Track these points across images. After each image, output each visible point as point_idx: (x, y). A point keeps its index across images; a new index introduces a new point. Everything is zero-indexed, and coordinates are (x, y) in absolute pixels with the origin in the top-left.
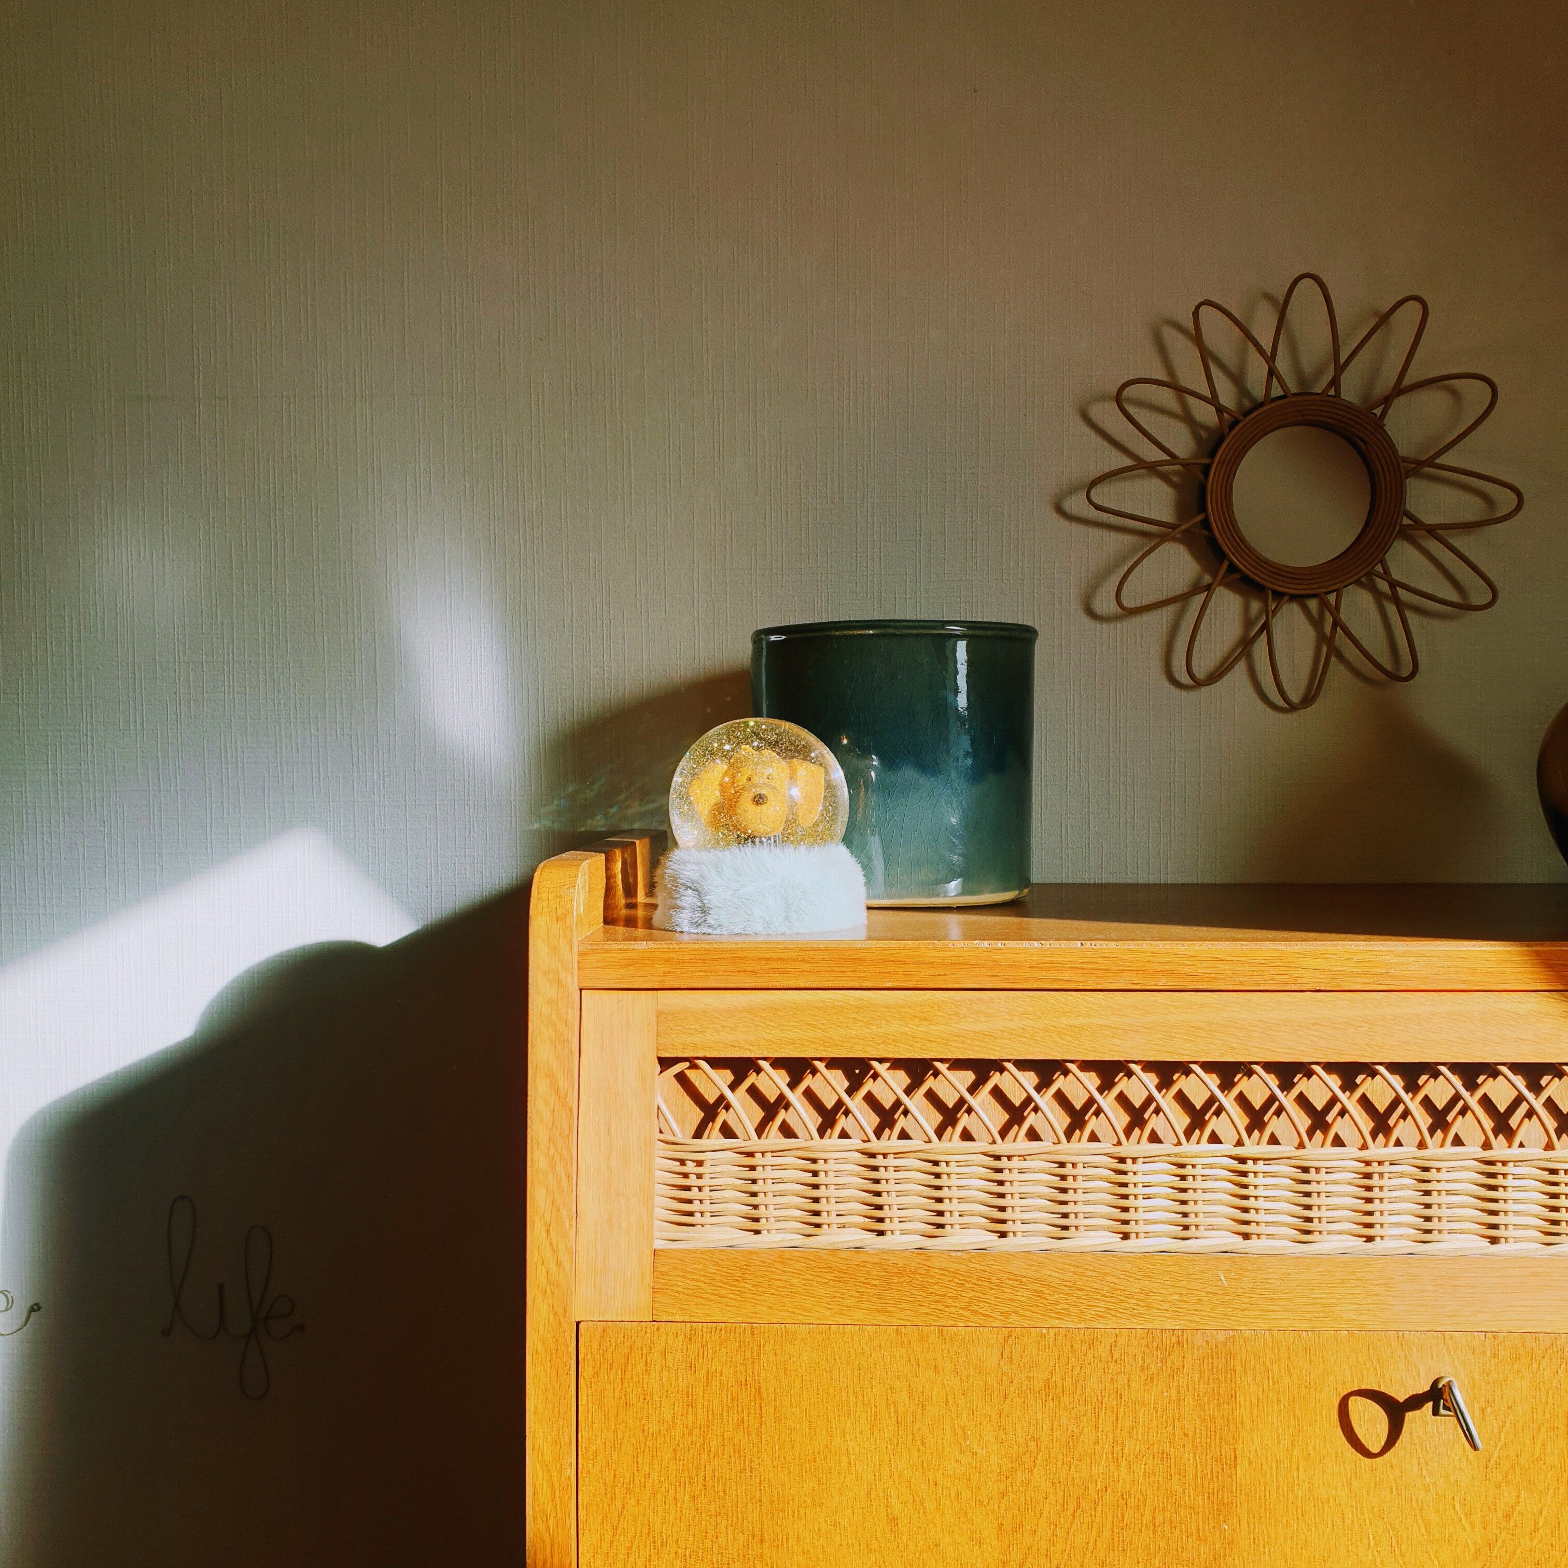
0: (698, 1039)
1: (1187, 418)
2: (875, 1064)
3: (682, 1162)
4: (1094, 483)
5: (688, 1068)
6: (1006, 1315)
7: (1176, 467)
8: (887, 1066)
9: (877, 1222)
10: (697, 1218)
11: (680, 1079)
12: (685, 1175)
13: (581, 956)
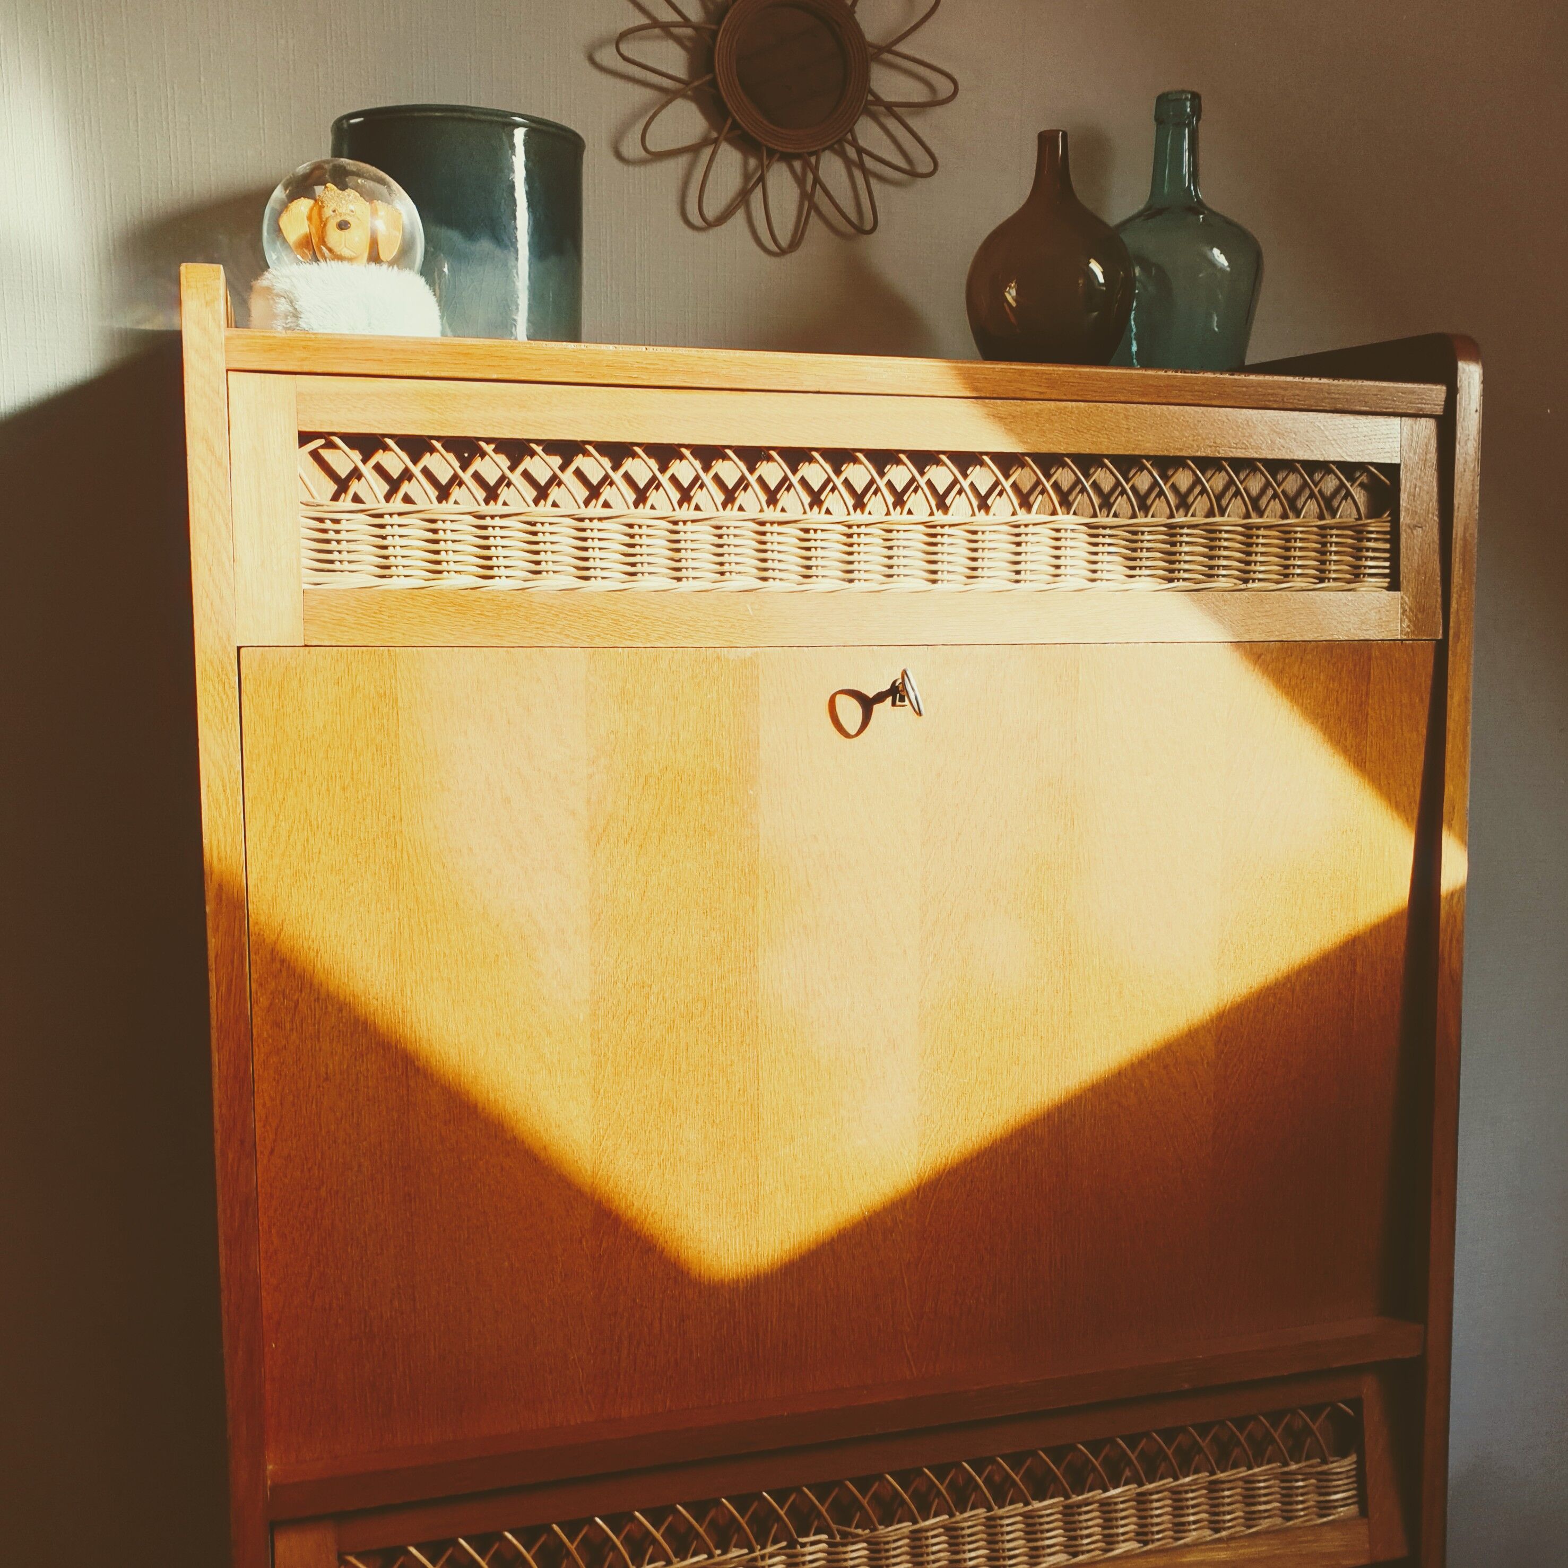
0: (333, 417)
2: (482, 444)
3: (321, 520)
4: (623, 36)
5: (322, 447)
6: (592, 637)
7: (689, 31)
8: (493, 446)
9: (487, 570)
10: (337, 566)
11: (315, 455)
12: (325, 531)
13: (227, 340)
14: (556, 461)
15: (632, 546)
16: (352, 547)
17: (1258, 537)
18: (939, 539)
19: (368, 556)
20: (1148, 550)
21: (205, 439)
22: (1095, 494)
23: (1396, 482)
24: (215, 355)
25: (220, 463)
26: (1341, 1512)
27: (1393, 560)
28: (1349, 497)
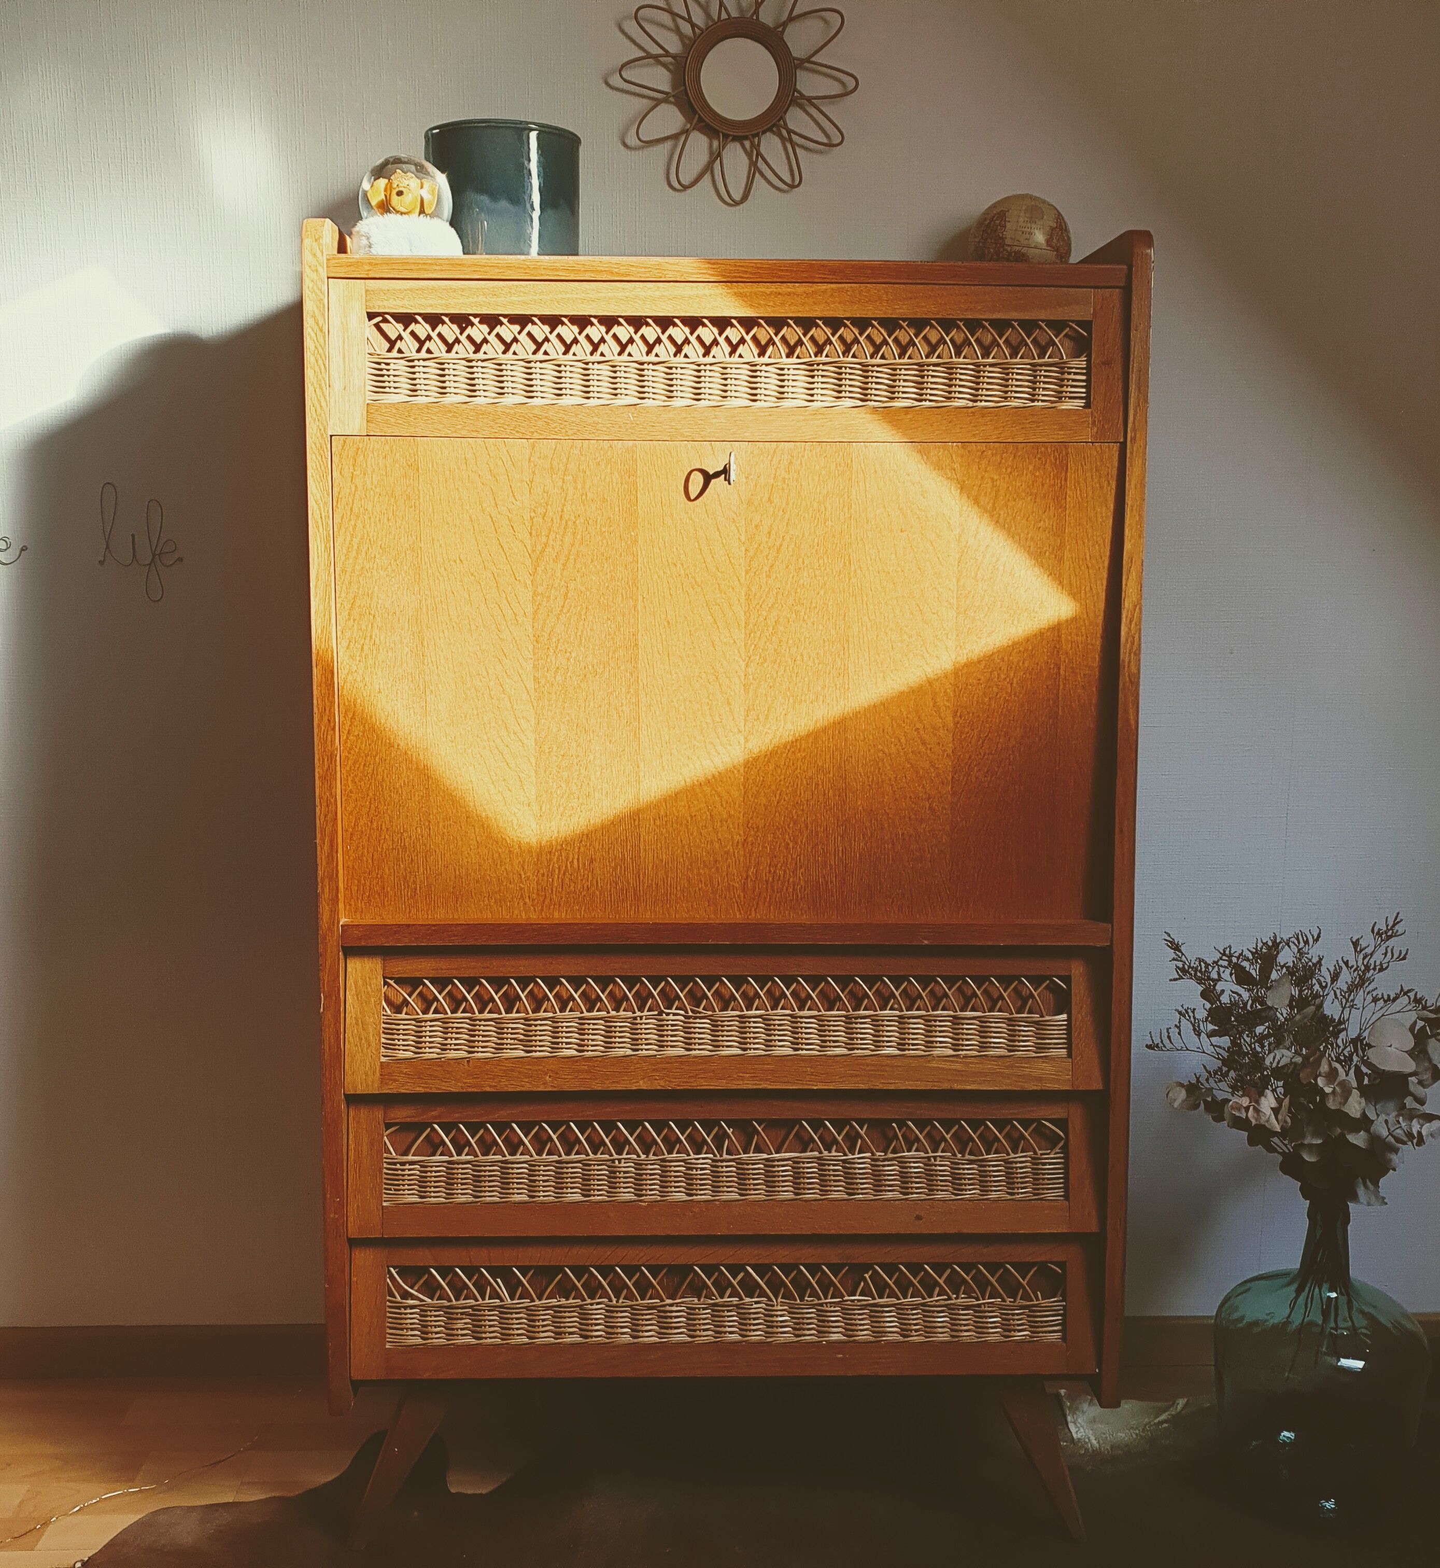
0: (385, 303)
1: (678, 31)
2: (471, 318)
3: (379, 363)
4: (623, 66)
5: (381, 322)
6: (533, 433)
7: (670, 59)
8: (478, 319)
9: (472, 391)
10: (387, 390)
11: (377, 326)
12: (381, 370)
13: (328, 260)
14: (516, 328)
15: (560, 378)
16: (396, 379)
17: (984, 372)
18: (758, 373)
19: (404, 383)
20: (905, 381)
21: (314, 317)
22: (868, 344)
23: (1090, 333)
24: (320, 269)
25: (321, 330)
26: (1053, 1053)
27: (1088, 387)
28: (1054, 344)
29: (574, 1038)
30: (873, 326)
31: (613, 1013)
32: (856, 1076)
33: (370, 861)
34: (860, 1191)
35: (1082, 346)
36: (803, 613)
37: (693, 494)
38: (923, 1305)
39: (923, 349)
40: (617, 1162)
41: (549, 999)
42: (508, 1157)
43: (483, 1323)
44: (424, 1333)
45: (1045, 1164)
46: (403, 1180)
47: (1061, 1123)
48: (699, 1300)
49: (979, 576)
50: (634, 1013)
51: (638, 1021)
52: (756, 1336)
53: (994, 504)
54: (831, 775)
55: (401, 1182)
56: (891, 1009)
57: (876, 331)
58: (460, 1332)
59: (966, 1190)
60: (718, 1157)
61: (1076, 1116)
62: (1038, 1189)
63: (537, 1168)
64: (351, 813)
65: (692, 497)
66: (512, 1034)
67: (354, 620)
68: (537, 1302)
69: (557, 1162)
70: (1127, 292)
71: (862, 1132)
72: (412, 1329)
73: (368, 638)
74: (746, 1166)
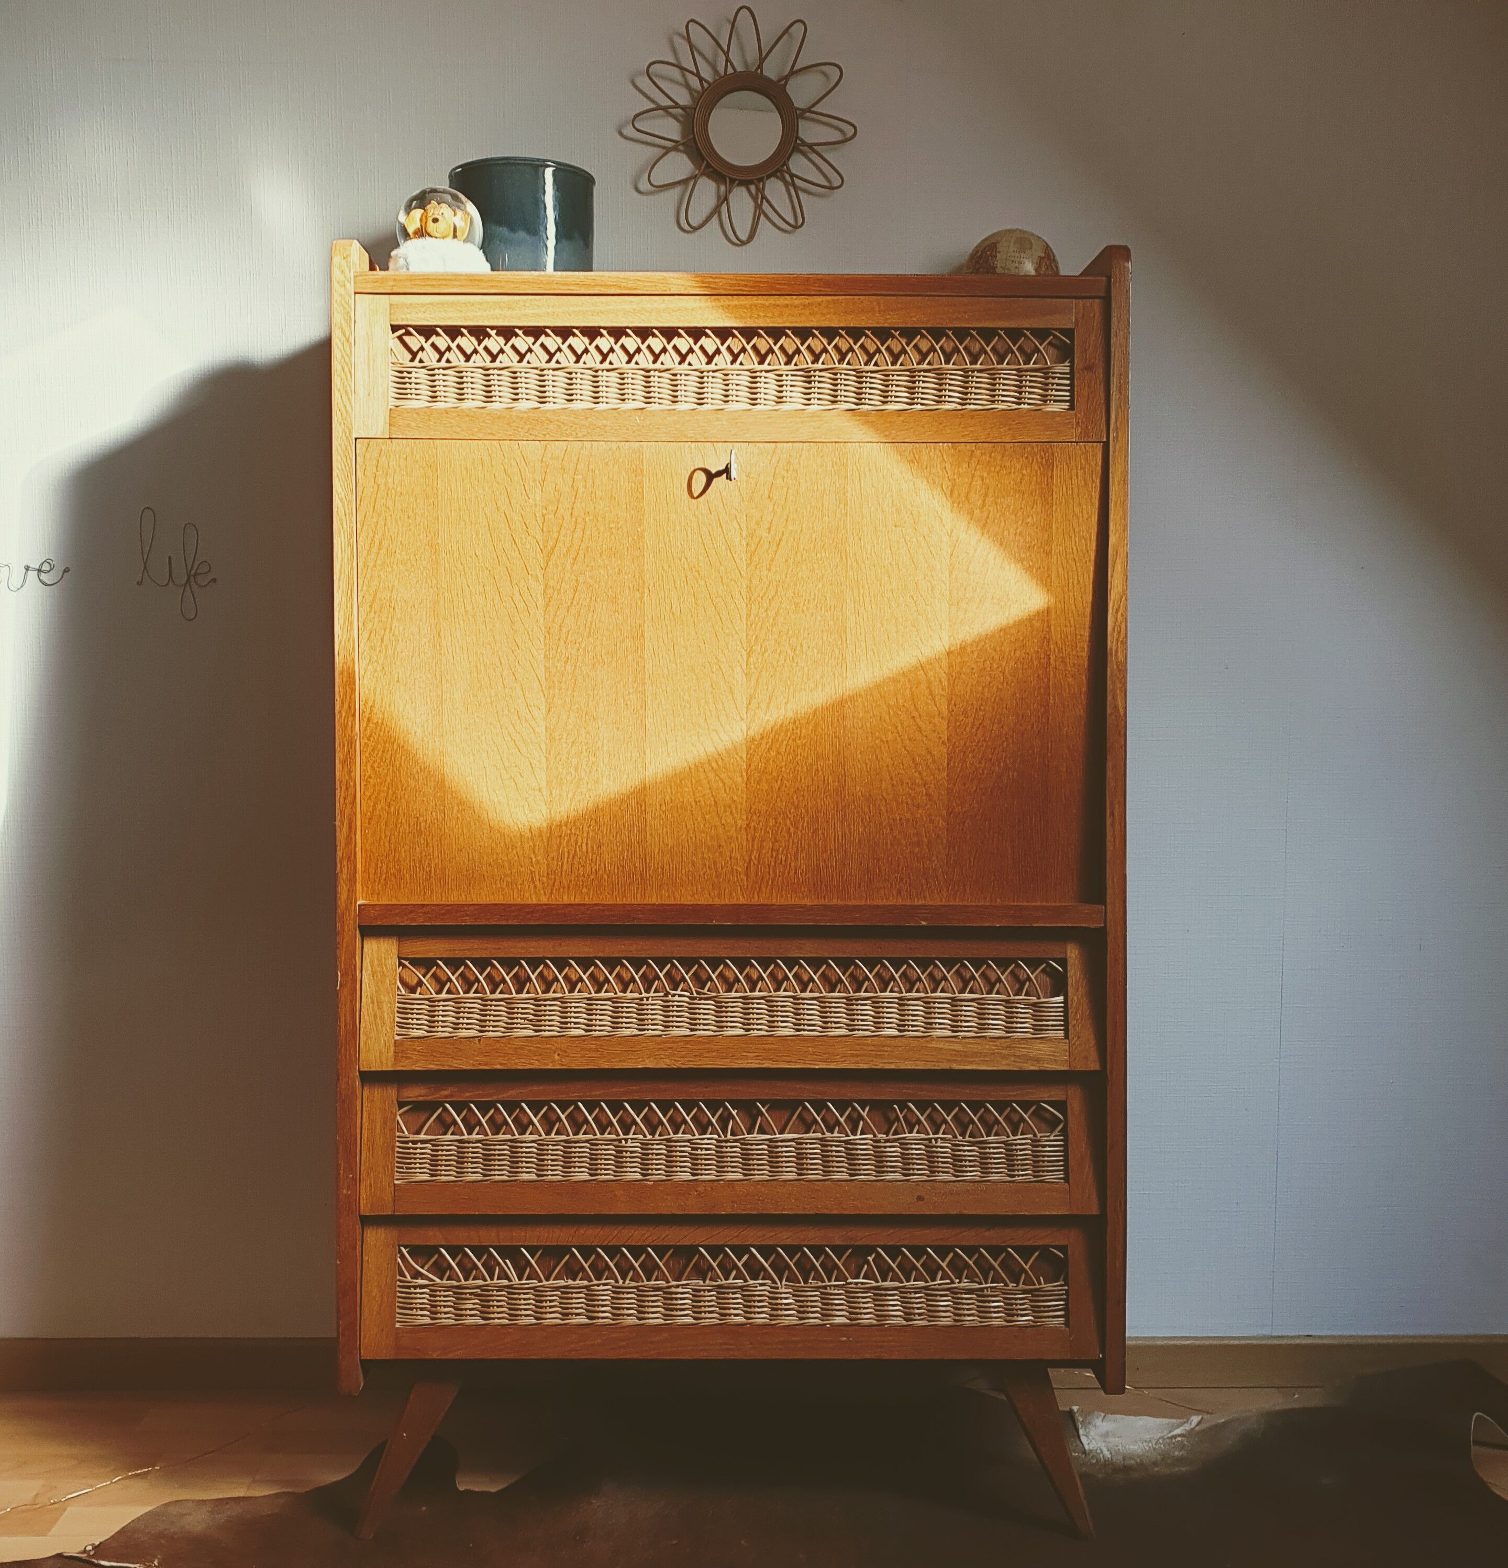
0: (408, 316)
2: (488, 330)
3: (402, 372)
5: (404, 334)
6: (545, 435)
8: (495, 331)
9: (489, 396)
10: (409, 396)
11: (400, 338)
12: (404, 378)
13: (355, 277)
14: (530, 340)
15: (571, 384)
16: (417, 386)
17: (973, 377)
18: (758, 379)
19: (425, 391)
20: (897, 386)
21: (341, 328)
22: (862, 353)
23: (1072, 340)
24: (348, 285)
25: (348, 340)
26: (1051, 1034)
27: (1071, 391)
28: (1038, 351)
29: (583, 1018)
30: (867, 336)
31: (620, 994)
32: (857, 1056)
33: (387, 844)
34: (862, 1172)
35: (1065, 353)
36: (801, 605)
37: (697, 490)
38: (926, 1288)
39: (915, 356)
40: (623, 1142)
41: (558, 981)
42: (517, 1136)
43: (491, 1303)
44: (434, 1314)
45: (1045, 1146)
46: (415, 1159)
47: (1061, 1106)
48: (704, 1282)
49: (971, 568)
50: (641, 993)
51: (645, 1001)
52: (761, 1319)
53: (984, 501)
54: (831, 762)
55: (413, 1161)
56: (892, 991)
57: (869, 341)
58: (468, 1312)
59: (967, 1172)
60: (723, 1138)
61: (1075, 1098)
62: (1039, 1171)
63: (545, 1147)
64: (370, 798)
65: (695, 495)
66: (522, 1013)
67: (375, 612)
68: (545, 1283)
69: (565, 1141)
70: (1107, 301)
71: (864, 1114)
72: (422, 1309)
73: (388, 630)
74: (749, 1147)
